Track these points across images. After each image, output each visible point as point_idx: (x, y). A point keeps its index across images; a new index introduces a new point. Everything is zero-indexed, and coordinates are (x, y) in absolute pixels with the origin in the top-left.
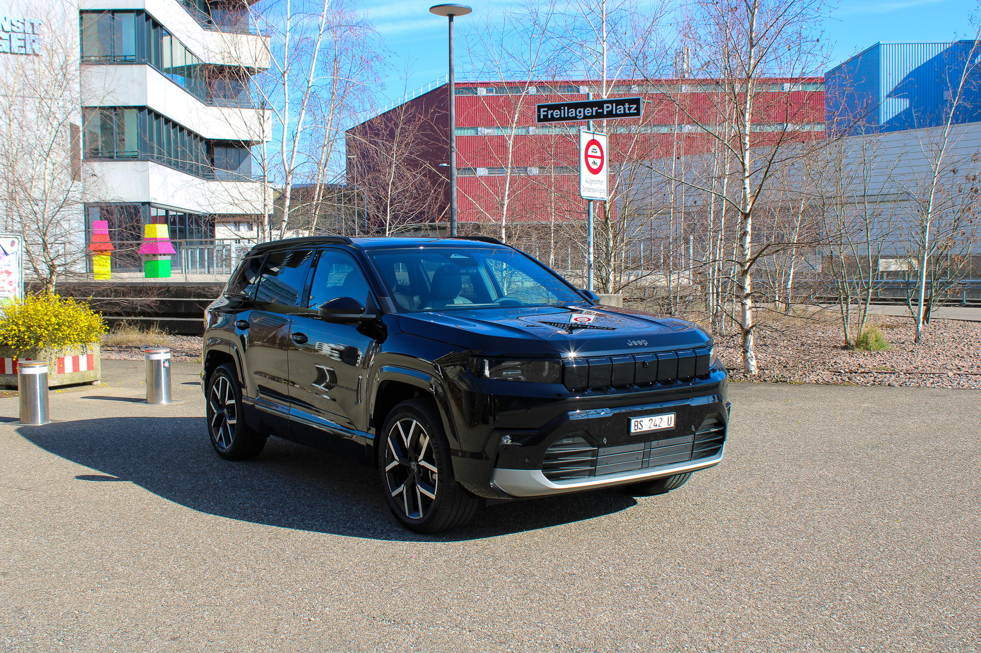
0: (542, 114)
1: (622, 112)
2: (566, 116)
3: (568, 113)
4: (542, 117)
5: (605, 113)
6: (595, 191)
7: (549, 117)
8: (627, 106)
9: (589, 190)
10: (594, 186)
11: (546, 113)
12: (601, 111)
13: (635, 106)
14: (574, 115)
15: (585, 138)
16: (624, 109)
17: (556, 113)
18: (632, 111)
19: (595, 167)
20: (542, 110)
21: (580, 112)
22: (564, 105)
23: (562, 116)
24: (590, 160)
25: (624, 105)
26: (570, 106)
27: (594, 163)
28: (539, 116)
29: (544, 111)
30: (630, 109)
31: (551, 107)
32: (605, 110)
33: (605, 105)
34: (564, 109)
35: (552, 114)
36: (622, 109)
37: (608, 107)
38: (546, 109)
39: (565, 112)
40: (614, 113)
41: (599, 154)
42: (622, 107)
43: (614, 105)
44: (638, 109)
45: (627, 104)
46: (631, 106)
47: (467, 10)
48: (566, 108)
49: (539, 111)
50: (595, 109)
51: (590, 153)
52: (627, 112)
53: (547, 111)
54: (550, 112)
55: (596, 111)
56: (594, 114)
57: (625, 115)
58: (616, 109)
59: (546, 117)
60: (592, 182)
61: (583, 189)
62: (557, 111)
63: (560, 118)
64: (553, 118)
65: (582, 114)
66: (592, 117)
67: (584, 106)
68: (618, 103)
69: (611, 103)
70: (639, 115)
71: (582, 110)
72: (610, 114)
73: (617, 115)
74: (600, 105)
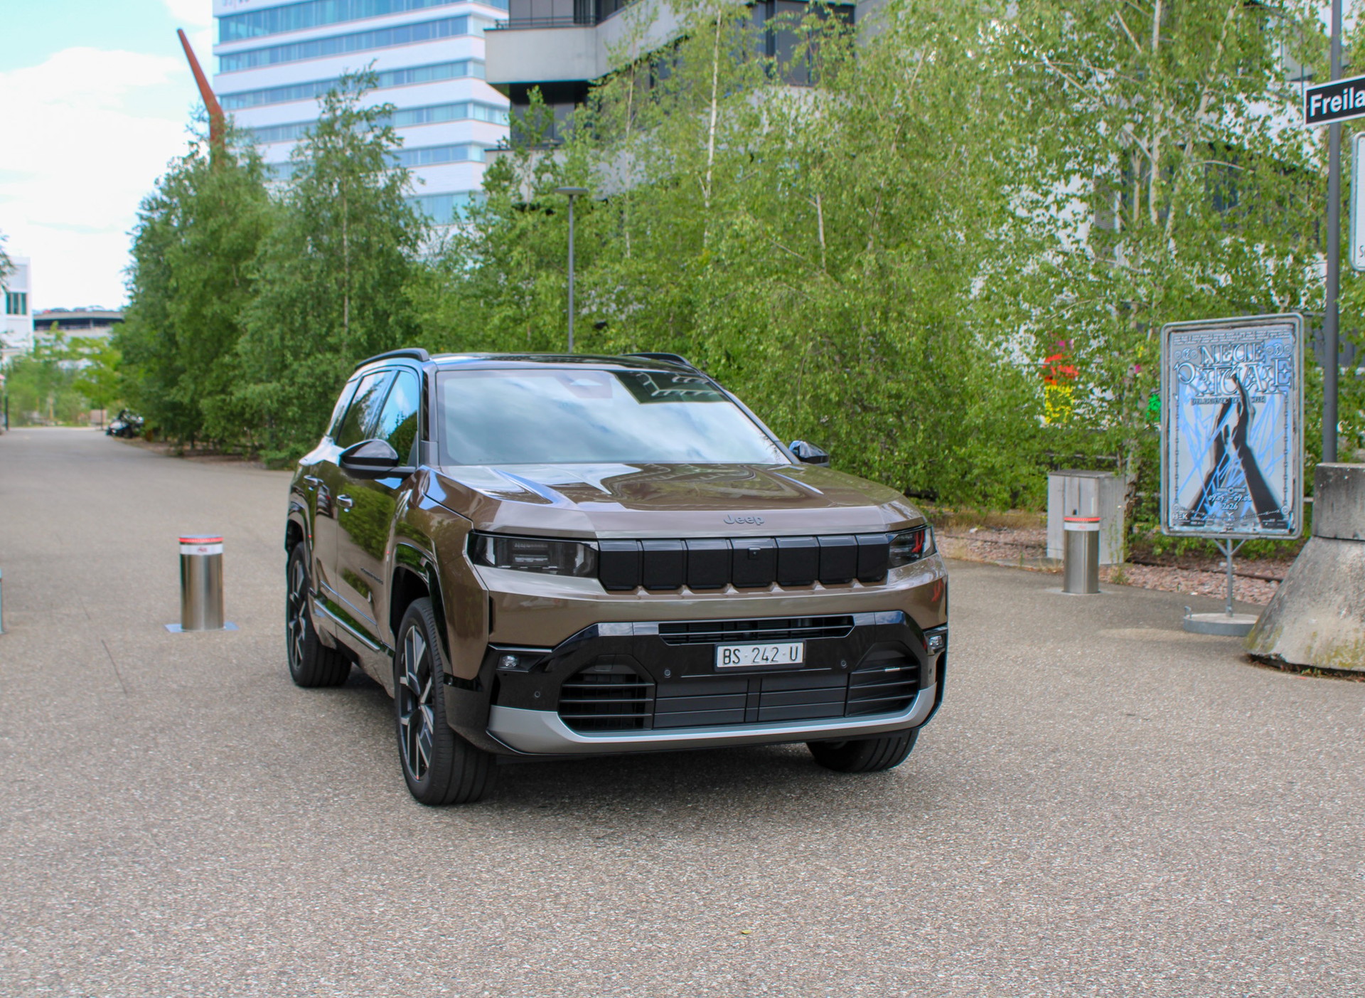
0: (1314, 106)
2: (1351, 106)
3: (1354, 99)
4: (1313, 113)
7: (1325, 111)
11: (1318, 105)
17: (1336, 103)
20: (1314, 98)
22: (1348, 85)
23: (1345, 107)
26: (1358, 86)
28: (1309, 111)
29: (1316, 101)
31: (1329, 92)
34: (1348, 93)
35: (1329, 105)
38: (1319, 97)
39: (1349, 99)
48: (1352, 90)
49: (1308, 102)
53: (1321, 101)
54: (1326, 101)
59: (1319, 110)
61: (1358, 253)
62: (1337, 97)
63: (1342, 113)
64: (1330, 115)
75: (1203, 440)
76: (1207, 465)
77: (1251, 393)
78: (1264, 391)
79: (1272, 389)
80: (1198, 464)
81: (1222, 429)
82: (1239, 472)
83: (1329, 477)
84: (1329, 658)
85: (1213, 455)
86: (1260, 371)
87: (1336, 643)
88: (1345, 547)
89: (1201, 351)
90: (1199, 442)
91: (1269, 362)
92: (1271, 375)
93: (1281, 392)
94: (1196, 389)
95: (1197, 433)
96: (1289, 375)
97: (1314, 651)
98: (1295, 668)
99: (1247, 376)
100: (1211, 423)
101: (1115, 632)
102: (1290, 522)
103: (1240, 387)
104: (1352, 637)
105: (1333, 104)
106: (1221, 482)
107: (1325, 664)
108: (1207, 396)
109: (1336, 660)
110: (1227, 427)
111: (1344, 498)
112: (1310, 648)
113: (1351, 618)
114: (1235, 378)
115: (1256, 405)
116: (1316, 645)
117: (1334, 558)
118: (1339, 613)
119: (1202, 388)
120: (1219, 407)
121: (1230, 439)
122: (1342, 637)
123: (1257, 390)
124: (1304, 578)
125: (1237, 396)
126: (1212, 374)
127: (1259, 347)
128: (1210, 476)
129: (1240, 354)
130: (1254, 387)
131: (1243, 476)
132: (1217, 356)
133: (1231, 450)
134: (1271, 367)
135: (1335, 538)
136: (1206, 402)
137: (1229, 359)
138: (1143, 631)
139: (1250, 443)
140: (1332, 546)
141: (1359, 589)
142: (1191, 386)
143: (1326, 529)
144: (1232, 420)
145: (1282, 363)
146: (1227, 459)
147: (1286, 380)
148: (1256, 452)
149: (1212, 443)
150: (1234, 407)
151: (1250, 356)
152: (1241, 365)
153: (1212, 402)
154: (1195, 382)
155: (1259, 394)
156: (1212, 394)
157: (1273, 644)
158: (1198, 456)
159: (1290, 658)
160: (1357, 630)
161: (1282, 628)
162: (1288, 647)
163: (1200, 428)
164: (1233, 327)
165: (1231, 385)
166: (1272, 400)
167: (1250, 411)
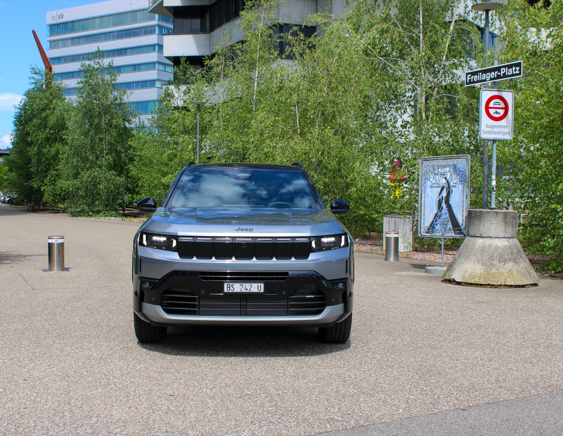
0: (468, 79)
1: (511, 73)
2: (481, 79)
3: (482, 77)
4: (468, 81)
5: (502, 75)
6: (498, 133)
7: (472, 81)
8: (514, 68)
9: (490, 133)
10: (495, 130)
11: (470, 78)
12: (499, 74)
13: (518, 68)
14: (485, 78)
15: (487, 94)
16: (513, 70)
17: (476, 78)
18: (517, 72)
19: (497, 116)
20: (468, 76)
21: (488, 76)
22: (479, 71)
23: (478, 80)
24: (492, 111)
25: (512, 68)
26: (483, 72)
27: (497, 113)
29: (469, 77)
30: (515, 70)
31: (473, 74)
32: (502, 72)
33: (502, 69)
34: (480, 74)
35: (473, 78)
36: (511, 71)
37: (503, 71)
38: (470, 75)
39: (480, 76)
40: (507, 74)
41: (503, 106)
43: (507, 68)
44: (520, 70)
45: (514, 67)
46: (516, 68)
50: (496, 72)
51: (491, 105)
52: (514, 73)
54: (472, 77)
55: (497, 74)
56: (496, 76)
57: (513, 75)
58: (508, 72)
59: (470, 80)
60: (493, 127)
61: (482, 133)
62: (476, 76)
64: (474, 82)
65: (489, 77)
66: (494, 79)
67: (490, 71)
68: (510, 67)
69: (505, 67)
70: (521, 75)
71: (489, 74)
72: (505, 76)
73: (508, 76)
74: (498, 69)
75: (434, 201)
76: (435, 211)
77: (451, 184)
78: (456, 183)
79: (459, 183)
80: (432, 211)
81: (441, 197)
82: (447, 213)
83: (472, 214)
84: (471, 279)
85: (437, 207)
86: (454, 176)
87: (473, 274)
88: (478, 239)
89: (434, 168)
90: (432, 202)
91: (458, 173)
92: (458, 178)
93: (462, 184)
94: (431, 182)
95: (432, 199)
96: (465, 177)
97: (466, 277)
98: (459, 283)
99: (450, 178)
100: (437, 194)
101: (399, 273)
102: (464, 232)
103: (448, 182)
104: (479, 272)
105: (475, 78)
106: (440, 217)
107: (469, 281)
108: (436, 185)
109: (473, 280)
110: (442, 196)
111: (477, 221)
112: (464, 276)
113: (479, 265)
114: (446, 178)
115: (453, 188)
116: (467, 275)
117: (474, 243)
118: (475, 263)
119: (434, 182)
120: (440, 189)
121: (444, 201)
122: (476, 272)
123: (453, 183)
124: (463, 251)
125: (446, 185)
126: (437, 177)
127: (455, 167)
128: (436, 215)
129: (448, 169)
130: (452, 182)
131: (448, 215)
132: (439, 170)
133: (444, 205)
134: (459, 174)
135: (474, 236)
136: (435, 187)
137: (443, 171)
138: (410, 273)
139: (451, 202)
140: (473, 239)
141: (482, 254)
142: (430, 181)
143: (471, 233)
144: (444, 194)
145: (462, 173)
146: (442, 208)
147: (464, 179)
148: (453, 206)
149: (437, 202)
150: (445, 189)
151: (451, 170)
152: (448, 173)
153: (437, 187)
154: (431, 180)
155: (454, 184)
156: (437, 184)
157: (452, 275)
158: (432, 207)
159: (457, 280)
160: (481, 269)
161: (455, 269)
162: (457, 276)
163: (433, 197)
164: (445, 159)
165: (444, 181)
166: (459, 187)
167: (451, 190)
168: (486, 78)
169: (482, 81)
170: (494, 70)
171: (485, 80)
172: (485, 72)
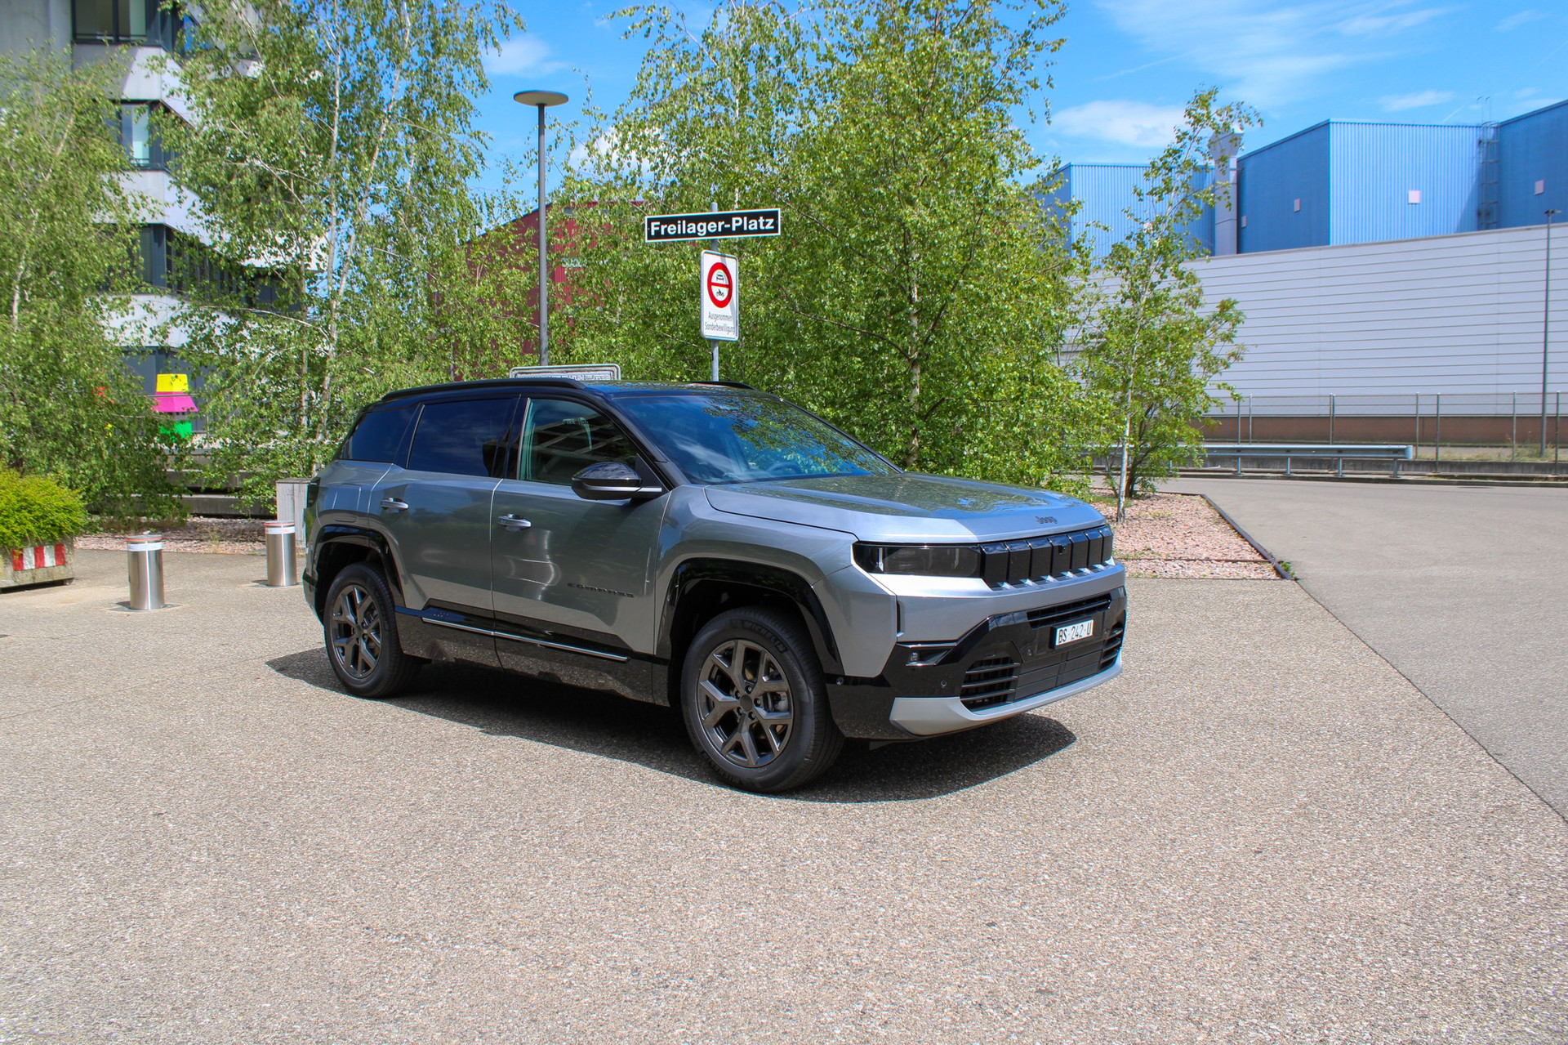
0: (653, 229)
1: (756, 228)
2: (684, 232)
3: (687, 228)
4: (653, 234)
5: (734, 229)
6: (720, 328)
7: (663, 233)
8: (761, 220)
9: (713, 327)
10: (720, 323)
11: (658, 229)
12: (729, 226)
13: (771, 221)
14: (694, 231)
15: (709, 260)
16: (759, 224)
17: (671, 229)
18: (768, 227)
19: (721, 298)
20: (653, 224)
21: (702, 227)
22: (681, 219)
23: (679, 232)
24: (715, 289)
25: (757, 219)
26: (689, 220)
27: (720, 293)
28: (649, 232)
29: (656, 226)
30: (765, 224)
31: (664, 221)
32: (734, 225)
33: (734, 219)
34: (681, 224)
35: (666, 230)
36: (756, 224)
37: (737, 222)
38: (658, 223)
39: (682, 227)
40: (745, 228)
41: (725, 282)
42: (755, 221)
43: (745, 218)
44: (775, 224)
45: (761, 218)
46: (767, 220)
47: (562, 99)
48: (684, 222)
49: (649, 226)
50: (721, 224)
51: (714, 280)
52: (762, 228)
53: (660, 226)
54: (663, 227)
55: (723, 226)
56: (720, 230)
57: (759, 231)
58: (748, 224)
59: (658, 233)
60: (717, 317)
61: (704, 326)
62: (672, 225)
63: (676, 236)
64: (667, 236)
65: (704, 230)
66: (717, 233)
67: (708, 219)
68: (751, 216)
69: (742, 215)
70: (777, 232)
71: (704, 225)
72: (740, 230)
73: (749, 232)
74: (728, 219)
105: (669, 229)
168: (697, 231)
169: (687, 235)
170: (716, 218)
171: (696, 235)
172: (696, 220)
